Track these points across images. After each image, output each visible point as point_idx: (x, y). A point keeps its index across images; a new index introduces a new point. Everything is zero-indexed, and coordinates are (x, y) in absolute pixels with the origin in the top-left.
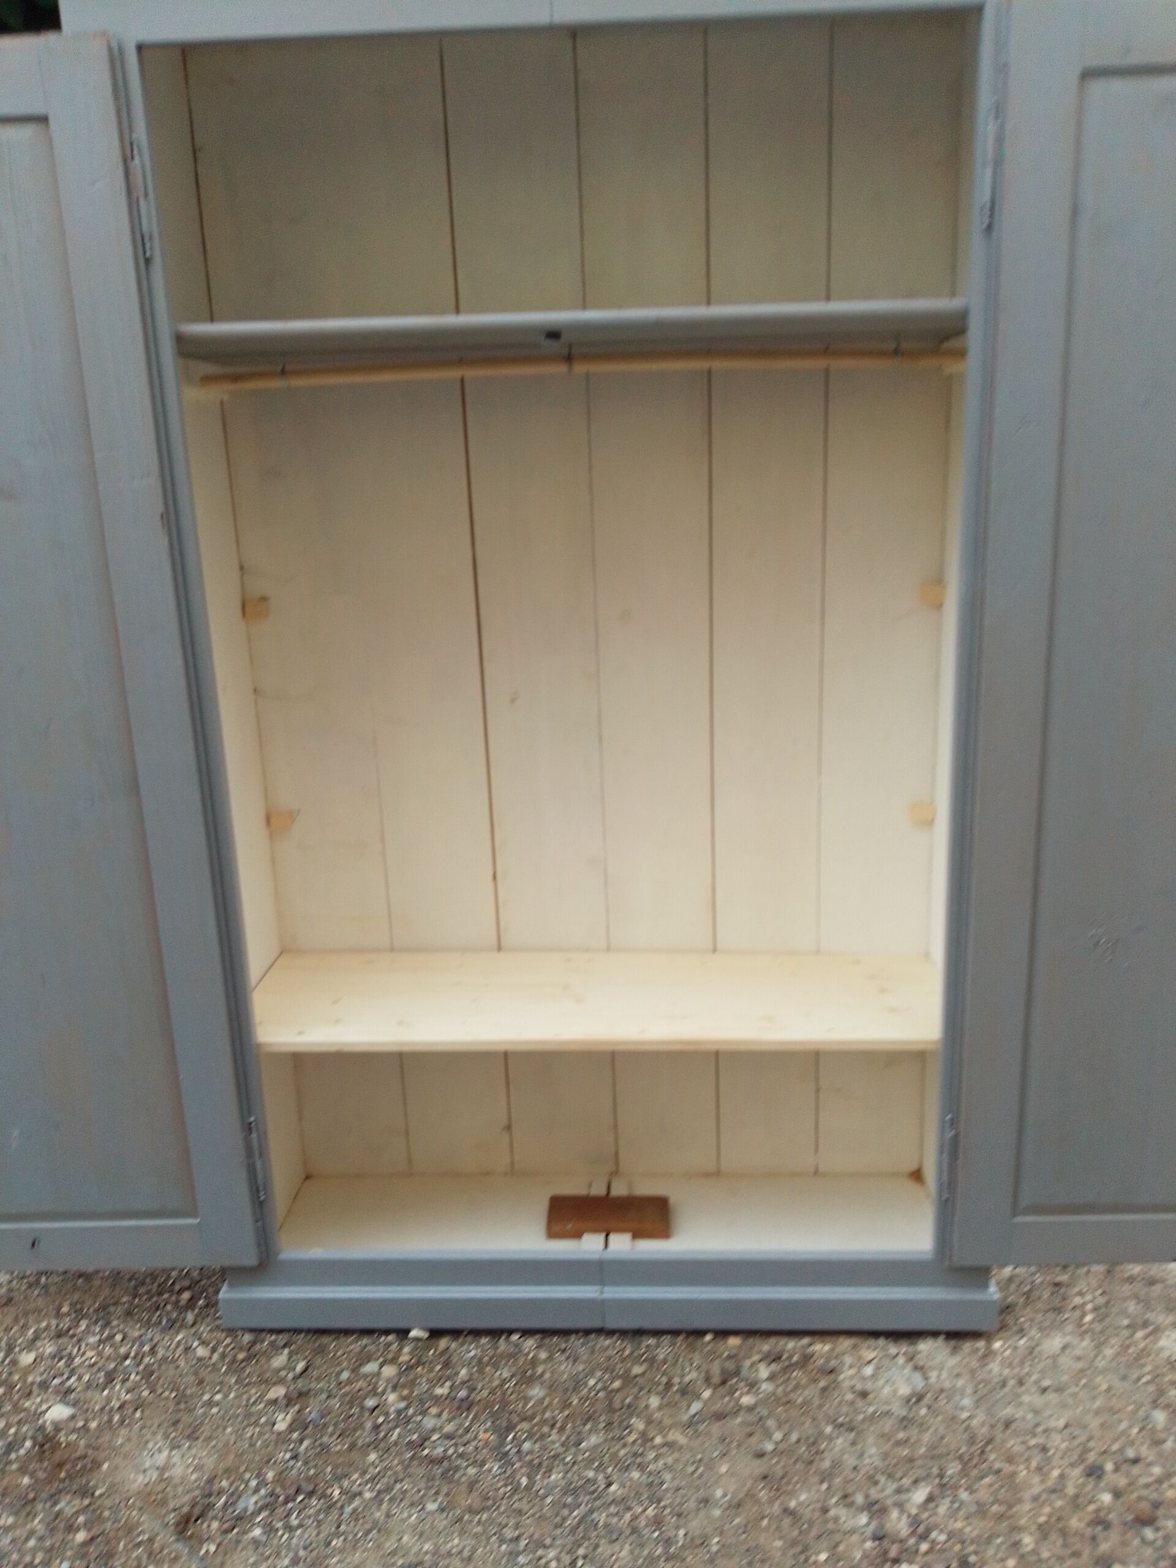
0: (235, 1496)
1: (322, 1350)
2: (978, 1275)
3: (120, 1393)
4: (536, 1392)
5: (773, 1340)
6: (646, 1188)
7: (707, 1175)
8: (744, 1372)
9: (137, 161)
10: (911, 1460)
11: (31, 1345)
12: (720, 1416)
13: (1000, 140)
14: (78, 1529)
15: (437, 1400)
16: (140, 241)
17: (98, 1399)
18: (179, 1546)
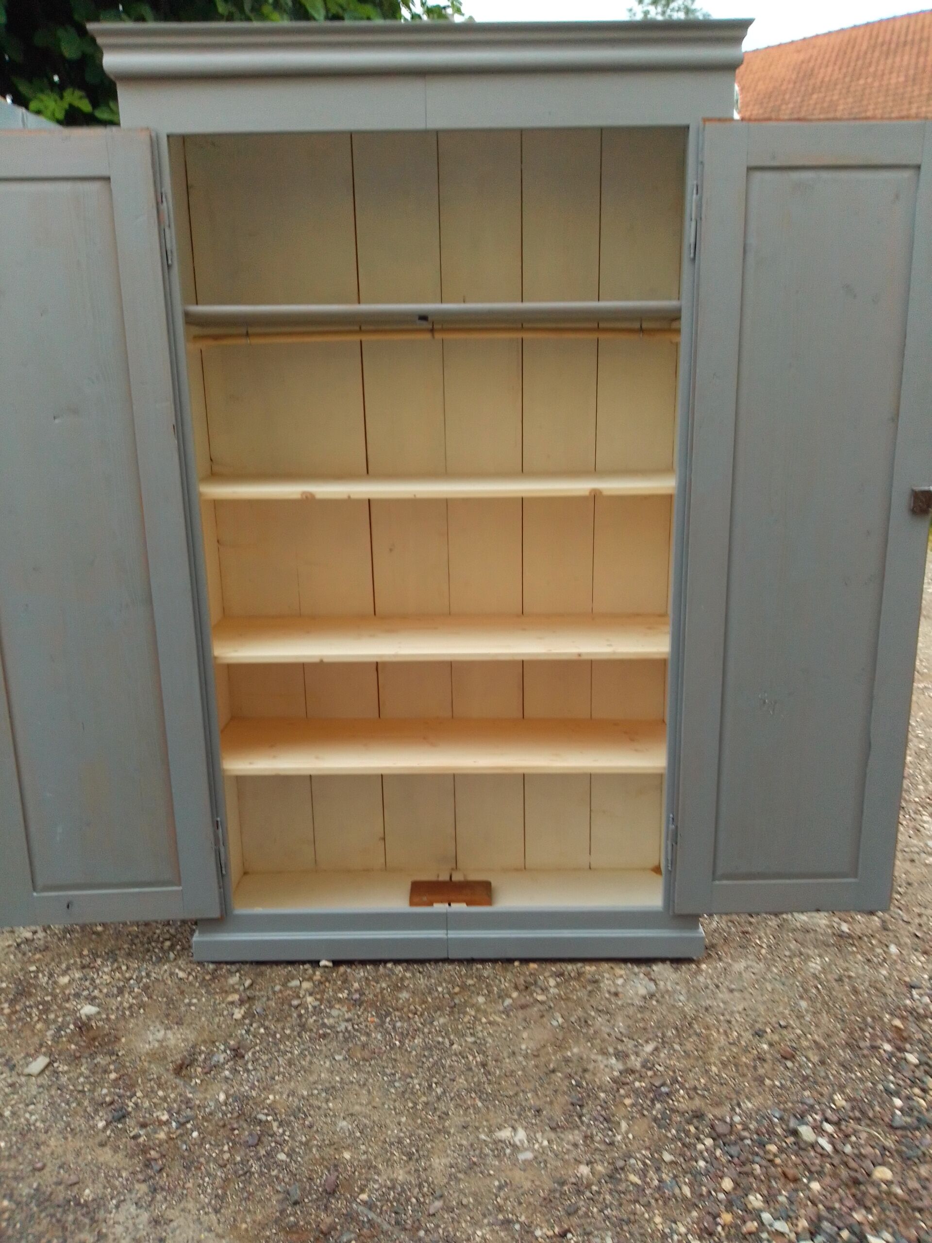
0: (210, 1055)
1: (262, 974)
2: (691, 920)
3: (128, 999)
4: (404, 995)
5: (558, 965)
6: (474, 877)
7: (517, 870)
8: (540, 983)
9: (165, 204)
10: (645, 1029)
11: (65, 973)
12: (523, 1007)
13: (699, 206)
14: (111, 1072)
15: (340, 1001)
16: (165, 254)
17: (114, 1003)
18: (178, 1081)
